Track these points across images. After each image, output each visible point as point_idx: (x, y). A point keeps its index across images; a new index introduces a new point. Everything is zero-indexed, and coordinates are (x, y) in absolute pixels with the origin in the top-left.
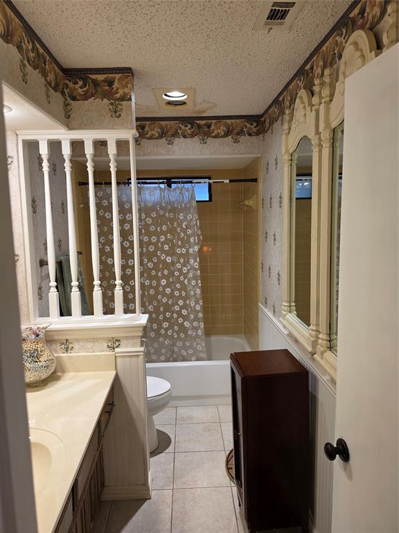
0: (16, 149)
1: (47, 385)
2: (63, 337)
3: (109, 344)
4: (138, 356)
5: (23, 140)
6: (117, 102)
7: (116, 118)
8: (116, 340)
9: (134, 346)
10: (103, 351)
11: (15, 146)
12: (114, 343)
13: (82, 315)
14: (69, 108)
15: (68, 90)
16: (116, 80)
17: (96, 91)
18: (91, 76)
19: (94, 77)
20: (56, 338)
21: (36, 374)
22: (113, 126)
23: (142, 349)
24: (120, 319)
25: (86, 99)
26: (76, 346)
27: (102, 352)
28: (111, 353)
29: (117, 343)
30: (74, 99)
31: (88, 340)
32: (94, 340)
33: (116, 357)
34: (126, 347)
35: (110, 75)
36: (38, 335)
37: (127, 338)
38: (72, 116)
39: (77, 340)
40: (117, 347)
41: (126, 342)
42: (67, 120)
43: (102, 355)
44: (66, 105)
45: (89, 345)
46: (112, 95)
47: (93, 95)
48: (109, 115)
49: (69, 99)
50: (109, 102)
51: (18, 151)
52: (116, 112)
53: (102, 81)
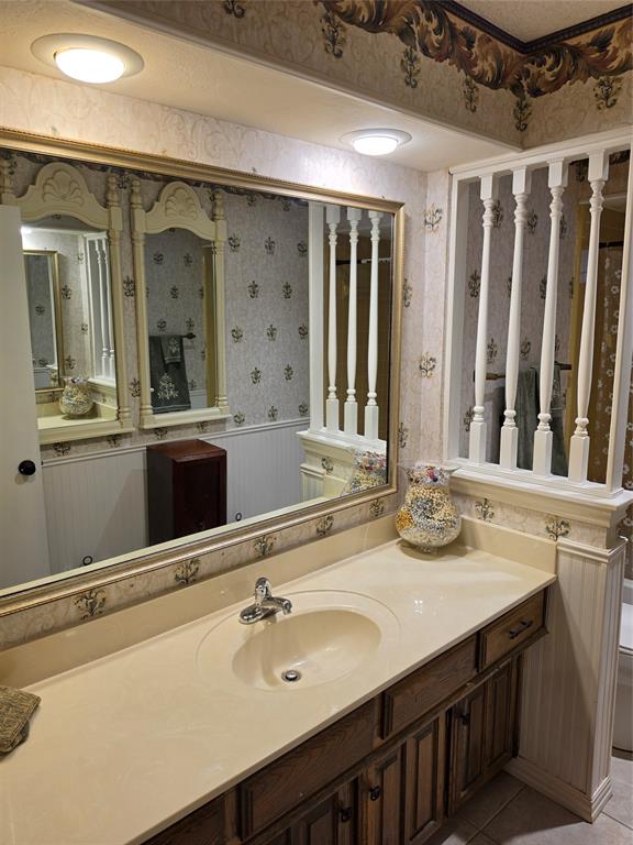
0: (447, 197)
1: (442, 556)
2: (481, 494)
3: (550, 526)
4: (600, 562)
5: (459, 182)
6: (611, 77)
7: (607, 110)
8: (562, 523)
9: (593, 541)
10: (538, 534)
11: (447, 192)
12: (559, 527)
13: (518, 466)
14: (526, 112)
15: (528, 80)
16: (615, 35)
17: (576, 66)
18: (568, 42)
19: (573, 42)
20: (471, 492)
21: (424, 534)
22: (599, 126)
23: (607, 552)
24: (576, 487)
25: (557, 87)
26: (498, 512)
27: (536, 535)
28: (551, 542)
29: (564, 529)
30: (536, 93)
31: (516, 509)
32: (528, 512)
33: (557, 551)
34: (580, 539)
35: (604, 29)
36: (435, 480)
37: (582, 524)
38: (530, 126)
39: (501, 505)
40: (563, 535)
41: (579, 530)
42: (521, 133)
43: (535, 541)
44: (522, 107)
45: (518, 518)
46: (605, 67)
47: (569, 77)
48: (594, 107)
49: (527, 95)
50: (596, 81)
51: (450, 200)
52: (607, 98)
53: (589, 45)
